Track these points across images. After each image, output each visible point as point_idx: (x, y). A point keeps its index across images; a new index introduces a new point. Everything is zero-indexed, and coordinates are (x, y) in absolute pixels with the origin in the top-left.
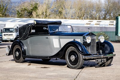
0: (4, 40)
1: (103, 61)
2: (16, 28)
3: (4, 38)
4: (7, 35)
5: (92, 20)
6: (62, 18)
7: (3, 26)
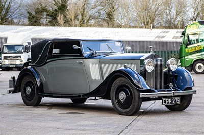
0: (4, 66)
1: (175, 102)
2: (27, 44)
3: (5, 64)
4: (10, 57)
5: (169, 30)
6: (113, 26)
7: (3, 40)
